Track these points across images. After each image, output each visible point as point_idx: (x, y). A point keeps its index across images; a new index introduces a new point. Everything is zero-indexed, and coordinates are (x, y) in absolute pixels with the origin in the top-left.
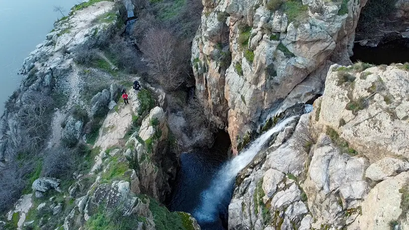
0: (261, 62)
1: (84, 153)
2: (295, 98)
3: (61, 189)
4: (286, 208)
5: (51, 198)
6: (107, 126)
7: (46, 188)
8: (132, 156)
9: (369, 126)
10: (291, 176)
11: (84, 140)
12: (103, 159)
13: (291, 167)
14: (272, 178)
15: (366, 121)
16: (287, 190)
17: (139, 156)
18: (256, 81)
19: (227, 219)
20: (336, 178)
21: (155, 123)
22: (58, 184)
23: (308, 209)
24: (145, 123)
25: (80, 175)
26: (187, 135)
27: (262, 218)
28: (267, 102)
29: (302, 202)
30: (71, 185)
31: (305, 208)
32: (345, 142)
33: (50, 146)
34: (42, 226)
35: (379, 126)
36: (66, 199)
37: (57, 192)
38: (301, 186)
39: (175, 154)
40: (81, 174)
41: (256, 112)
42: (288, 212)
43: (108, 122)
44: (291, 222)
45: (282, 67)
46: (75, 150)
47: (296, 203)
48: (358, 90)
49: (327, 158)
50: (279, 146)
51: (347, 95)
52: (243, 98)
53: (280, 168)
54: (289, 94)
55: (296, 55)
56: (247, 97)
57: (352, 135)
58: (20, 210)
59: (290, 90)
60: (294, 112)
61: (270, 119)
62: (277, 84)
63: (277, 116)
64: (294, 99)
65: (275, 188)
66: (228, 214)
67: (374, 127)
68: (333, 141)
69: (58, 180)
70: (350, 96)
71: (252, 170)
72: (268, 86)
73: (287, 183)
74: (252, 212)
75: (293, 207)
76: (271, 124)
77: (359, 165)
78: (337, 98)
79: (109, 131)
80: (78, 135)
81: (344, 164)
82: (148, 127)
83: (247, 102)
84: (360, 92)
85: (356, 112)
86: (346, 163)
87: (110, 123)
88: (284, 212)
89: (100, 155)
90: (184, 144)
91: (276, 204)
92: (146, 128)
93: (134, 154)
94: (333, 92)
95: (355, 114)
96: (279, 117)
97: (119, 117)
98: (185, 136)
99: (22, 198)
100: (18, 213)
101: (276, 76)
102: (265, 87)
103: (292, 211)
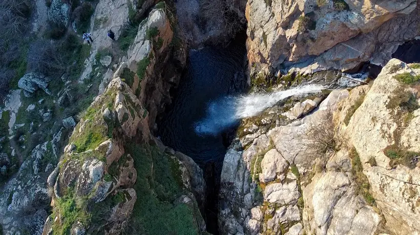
0: (297, 6)
1: (74, 47)
2: (333, 61)
3: (50, 91)
4: (279, 207)
5: (40, 101)
6: (99, 17)
7: (33, 89)
8: (112, 117)
9: (403, 194)
10: (295, 170)
11: (73, 29)
12: (94, 67)
13: (298, 158)
14: (272, 164)
15: (402, 183)
16: (285, 186)
17: (120, 118)
18: (287, 26)
19: (221, 171)
20: (338, 228)
21: (153, 33)
22: (47, 84)
23: (301, 217)
24: (142, 33)
25: (68, 82)
26: (199, 27)
27: (253, 195)
28: (293, 55)
29: (297, 208)
30: (60, 90)
31: (298, 215)
32: (367, 182)
33: (35, 30)
34: (32, 133)
35: (415, 203)
36: (56, 105)
37: (47, 95)
38: (301, 187)
39: (180, 61)
40: (70, 80)
41: (278, 59)
42: (279, 212)
43: (100, 12)
44: (280, 223)
45: (325, 20)
46: (63, 41)
47: (290, 207)
48: (411, 134)
49: (338, 193)
50: (293, 120)
51: (394, 132)
52: (265, 36)
53: (285, 154)
54: (326, 51)
55: (351, 8)
56: (270, 40)
57: (378, 186)
58: (9, 109)
59: (329, 48)
60: (324, 79)
61: (294, 74)
62: (313, 39)
63: (302, 74)
64: (330, 62)
65: (273, 176)
66: (221, 166)
67: (409, 201)
68: (354, 172)
69: (46, 79)
70: (397, 135)
71: (257, 127)
72: (299, 39)
73: (289, 176)
74: (246, 179)
75: (286, 209)
76: (292, 81)
77: (370, 224)
78: (378, 126)
79: (101, 26)
80: (66, 21)
81: (354, 212)
82: (145, 40)
83: (269, 47)
84: (413, 139)
85: (395, 164)
86: (357, 211)
87: (102, 13)
88: (275, 210)
89: (90, 59)
90: (195, 39)
91: (269, 197)
92: (141, 42)
93: (114, 116)
94: (378, 112)
95: (393, 166)
96: (305, 77)
97: (113, 7)
98: (196, 28)
99: (10, 94)
100: (8, 111)
101: (314, 29)
102: (295, 38)
103: (284, 214)
